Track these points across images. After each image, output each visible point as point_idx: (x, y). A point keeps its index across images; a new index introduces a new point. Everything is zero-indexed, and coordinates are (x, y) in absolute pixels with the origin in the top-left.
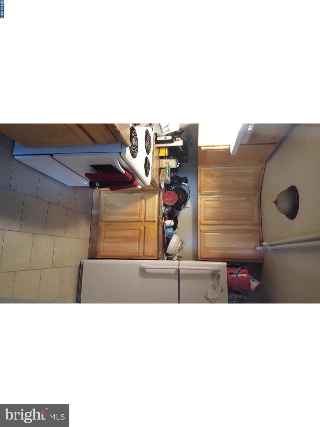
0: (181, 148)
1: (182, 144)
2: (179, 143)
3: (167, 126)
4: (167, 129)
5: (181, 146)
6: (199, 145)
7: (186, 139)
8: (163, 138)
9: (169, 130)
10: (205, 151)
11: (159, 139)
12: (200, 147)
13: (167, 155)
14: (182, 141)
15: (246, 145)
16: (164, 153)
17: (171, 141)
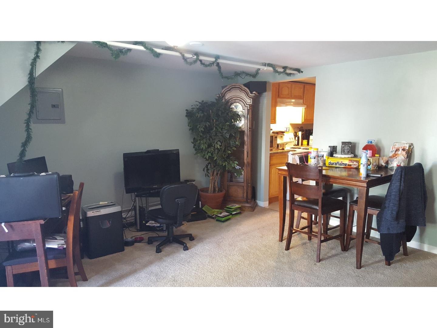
0: (303, 133)
1: (301, 132)
2: (300, 134)
3: (290, 138)
4: (291, 139)
5: (302, 133)
6: (301, 123)
7: (299, 130)
8: (296, 142)
9: (292, 138)
10: (305, 120)
11: (296, 144)
12: (302, 122)
13: (307, 141)
14: (299, 132)
15: (303, 100)
16: (305, 142)
17: (298, 138)
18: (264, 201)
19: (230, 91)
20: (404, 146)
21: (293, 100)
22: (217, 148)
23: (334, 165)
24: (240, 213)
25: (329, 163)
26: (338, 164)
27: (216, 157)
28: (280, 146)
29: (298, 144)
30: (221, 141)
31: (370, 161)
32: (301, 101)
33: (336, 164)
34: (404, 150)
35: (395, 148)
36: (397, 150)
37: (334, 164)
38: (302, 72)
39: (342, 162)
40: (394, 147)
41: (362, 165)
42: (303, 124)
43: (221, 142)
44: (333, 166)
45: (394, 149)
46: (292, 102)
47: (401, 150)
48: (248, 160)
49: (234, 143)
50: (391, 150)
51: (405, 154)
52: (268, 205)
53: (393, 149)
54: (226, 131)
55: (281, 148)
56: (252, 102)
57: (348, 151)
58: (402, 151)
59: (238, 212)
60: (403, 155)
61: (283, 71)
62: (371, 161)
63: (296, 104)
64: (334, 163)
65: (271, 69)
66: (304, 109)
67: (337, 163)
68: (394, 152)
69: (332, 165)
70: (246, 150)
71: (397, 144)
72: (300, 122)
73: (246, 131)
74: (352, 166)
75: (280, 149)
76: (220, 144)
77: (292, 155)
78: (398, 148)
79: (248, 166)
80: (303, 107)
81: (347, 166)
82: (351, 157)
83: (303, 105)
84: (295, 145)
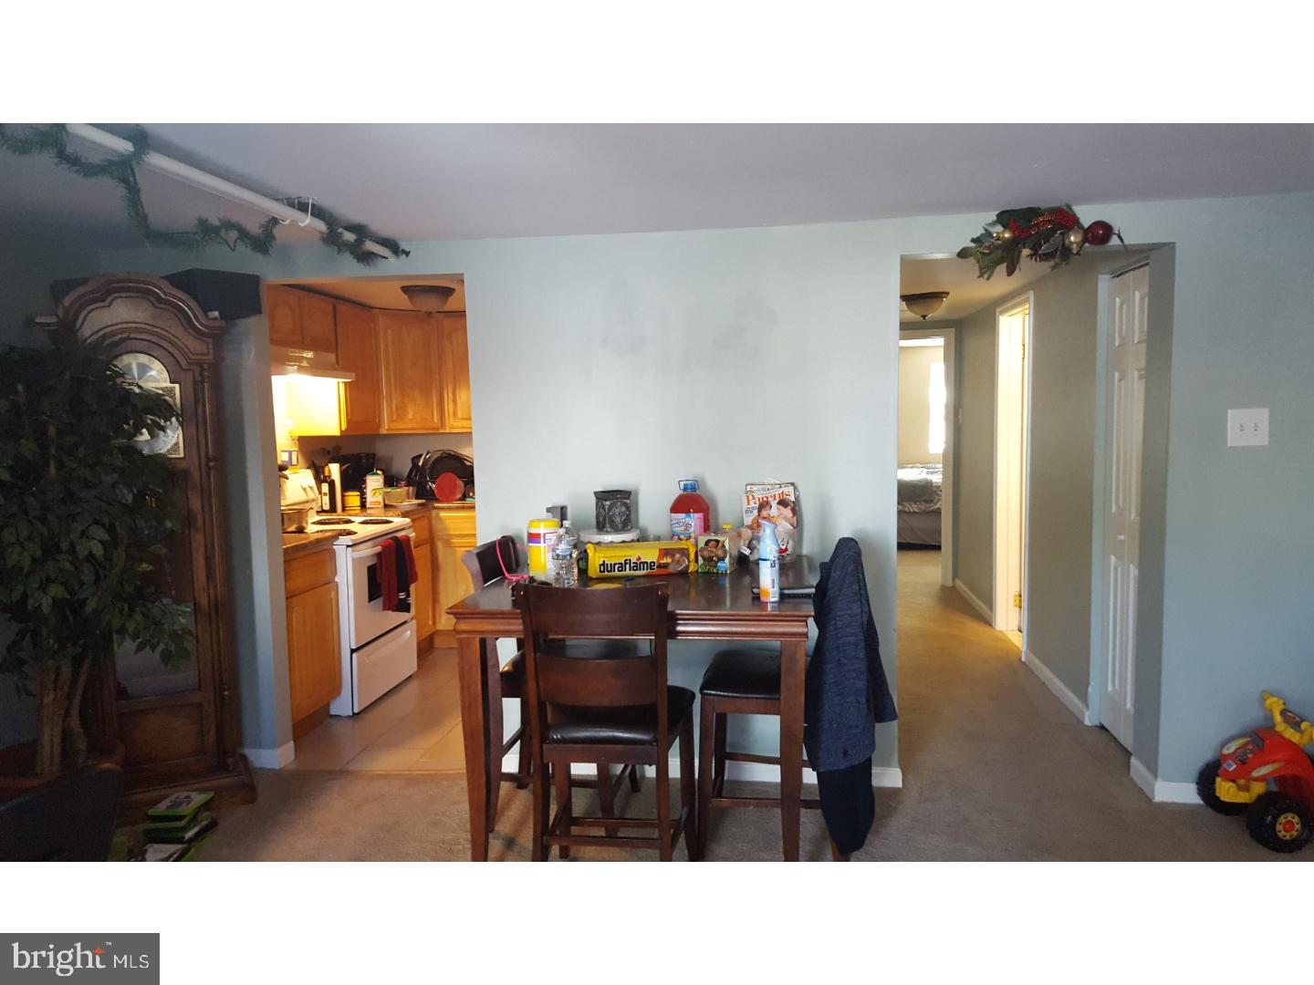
0: (345, 467)
1: (337, 465)
2: (334, 470)
3: (304, 489)
4: (308, 490)
5: (341, 467)
6: (336, 432)
7: (328, 457)
8: (326, 499)
9: (311, 488)
10: (349, 422)
11: (327, 507)
12: (341, 431)
13: (358, 493)
14: (331, 465)
15: (337, 356)
16: (353, 498)
17: (332, 484)
18: (280, 746)
19: (104, 301)
20: (781, 491)
21: (310, 355)
22: (91, 554)
23: (617, 573)
24: (212, 825)
25: (601, 565)
26: (628, 566)
27: (95, 599)
28: (289, 519)
29: (333, 509)
30: (106, 520)
31: (723, 546)
32: (332, 357)
33: (622, 567)
34: (783, 503)
35: (754, 498)
36: (764, 505)
37: (616, 566)
38: (407, 254)
39: (639, 559)
40: (751, 497)
41: (768, 563)
42: (344, 437)
43: (103, 526)
44: (612, 574)
45: (752, 505)
46: (306, 358)
47: (774, 504)
48: (212, 591)
49: (155, 524)
50: (745, 506)
51: (791, 515)
52: (293, 757)
53: (749, 504)
54: (116, 475)
55: (292, 528)
56: (211, 351)
57: (623, 518)
58: (780, 507)
59: (204, 823)
60: (786, 519)
61: (356, 240)
62: (727, 547)
63: (317, 369)
64: (615, 564)
65: (321, 226)
66: (342, 387)
67: (626, 564)
68: (756, 512)
69: (611, 571)
70: (202, 551)
71: (755, 488)
72: (334, 430)
73: (196, 474)
74: (671, 569)
75: (290, 530)
76: (106, 537)
77: (349, 549)
78: (765, 499)
79: (213, 614)
80: (336, 380)
81: (656, 570)
82: (635, 538)
83: (335, 369)
84: (323, 511)
